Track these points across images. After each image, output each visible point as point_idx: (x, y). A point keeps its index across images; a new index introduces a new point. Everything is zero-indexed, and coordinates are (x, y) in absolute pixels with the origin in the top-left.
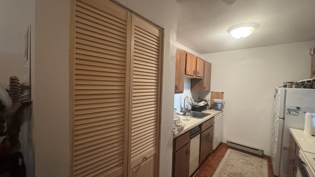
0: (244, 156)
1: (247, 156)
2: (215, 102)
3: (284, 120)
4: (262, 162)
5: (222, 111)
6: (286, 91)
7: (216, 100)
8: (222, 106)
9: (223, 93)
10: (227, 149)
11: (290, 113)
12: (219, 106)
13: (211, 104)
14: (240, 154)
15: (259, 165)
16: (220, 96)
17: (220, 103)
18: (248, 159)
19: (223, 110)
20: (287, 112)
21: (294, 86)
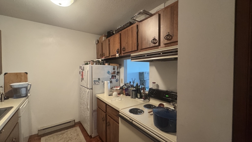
0: (61, 135)
1: (64, 133)
2: (15, 87)
3: (92, 90)
4: (76, 130)
5: (27, 97)
6: (92, 67)
7: (16, 85)
8: (27, 91)
9: (27, 73)
10: (40, 139)
11: (95, 83)
12: (23, 91)
13: (7, 91)
14: (57, 135)
15: (75, 134)
16: (23, 78)
17: (24, 87)
18: (65, 136)
19: (29, 95)
20: (93, 83)
21: (94, 63)
